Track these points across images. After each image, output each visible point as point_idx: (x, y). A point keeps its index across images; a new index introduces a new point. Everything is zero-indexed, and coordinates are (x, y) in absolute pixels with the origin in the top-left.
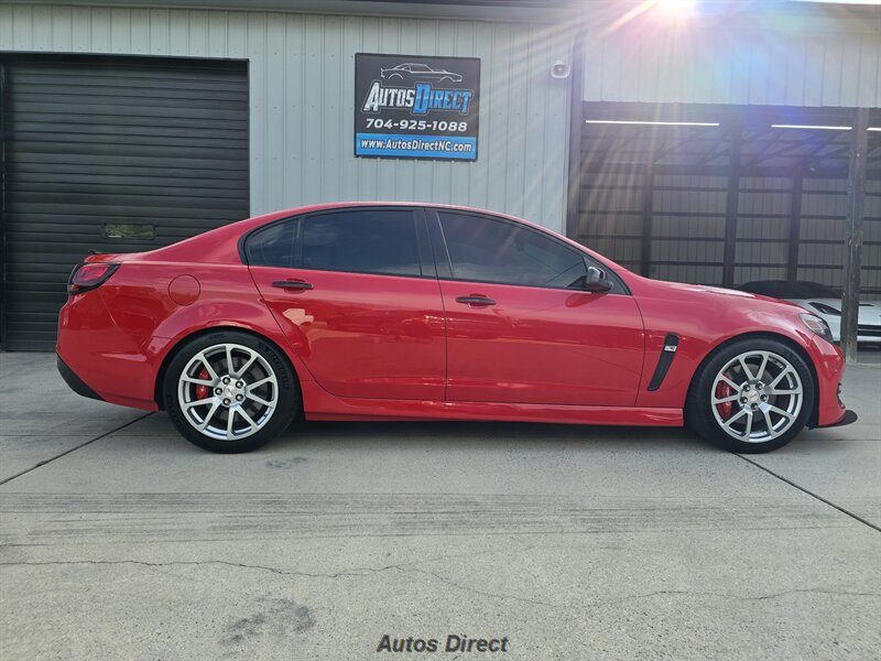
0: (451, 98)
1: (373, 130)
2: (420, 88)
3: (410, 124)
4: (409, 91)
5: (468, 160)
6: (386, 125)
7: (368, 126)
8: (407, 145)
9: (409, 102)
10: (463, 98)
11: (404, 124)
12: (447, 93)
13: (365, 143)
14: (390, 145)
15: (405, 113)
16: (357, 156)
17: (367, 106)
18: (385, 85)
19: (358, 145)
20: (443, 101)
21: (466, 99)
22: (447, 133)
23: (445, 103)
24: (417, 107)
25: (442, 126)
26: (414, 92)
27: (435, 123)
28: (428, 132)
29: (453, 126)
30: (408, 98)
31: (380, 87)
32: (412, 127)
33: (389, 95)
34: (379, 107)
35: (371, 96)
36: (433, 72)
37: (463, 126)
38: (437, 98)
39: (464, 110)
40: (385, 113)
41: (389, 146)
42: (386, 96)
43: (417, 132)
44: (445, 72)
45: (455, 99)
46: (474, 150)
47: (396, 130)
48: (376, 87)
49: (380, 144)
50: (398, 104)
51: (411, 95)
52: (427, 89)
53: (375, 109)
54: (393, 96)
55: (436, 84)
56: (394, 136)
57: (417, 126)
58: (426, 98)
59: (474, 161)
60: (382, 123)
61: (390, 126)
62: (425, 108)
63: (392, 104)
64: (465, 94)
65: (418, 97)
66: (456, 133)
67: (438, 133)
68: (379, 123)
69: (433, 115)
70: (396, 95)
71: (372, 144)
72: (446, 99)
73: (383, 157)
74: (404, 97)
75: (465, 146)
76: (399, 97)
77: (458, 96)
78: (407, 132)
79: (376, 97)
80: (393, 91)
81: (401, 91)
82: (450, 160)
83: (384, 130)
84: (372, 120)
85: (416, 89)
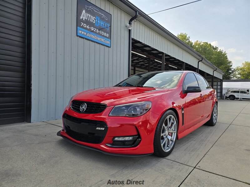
1: (83, 27)
2: (97, 17)
3: (94, 29)
4: (94, 17)
5: (108, 47)
6: (87, 27)
7: (82, 25)
8: (94, 37)
9: (94, 21)
10: (108, 26)
11: (92, 29)
12: (104, 22)
13: (80, 32)
15: (93, 25)
16: (78, 36)
17: (81, 17)
18: (87, 12)
19: (78, 32)
20: (103, 24)
22: (103, 36)
23: (103, 26)
25: (102, 33)
27: (101, 31)
28: (99, 34)
29: (105, 34)
30: (94, 20)
31: (85, 12)
33: (88, 16)
34: (85, 19)
35: (82, 14)
36: (100, 13)
38: (101, 23)
39: (108, 30)
40: (87, 22)
41: (88, 35)
42: (87, 16)
43: (96, 33)
44: (103, 15)
46: (110, 44)
47: (90, 30)
49: (85, 33)
50: (91, 21)
52: (99, 19)
53: (84, 19)
56: (90, 32)
57: (96, 31)
58: (98, 22)
59: (110, 47)
61: (88, 28)
62: (98, 25)
63: (89, 20)
65: (96, 21)
66: (106, 37)
67: (101, 35)
68: (85, 25)
69: (100, 28)
70: (90, 17)
71: (83, 33)
73: (86, 39)
74: (92, 19)
75: (108, 42)
76: (91, 18)
77: (106, 25)
78: (93, 31)
79: (84, 15)
81: (92, 16)
82: (104, 45)
84: (83, 24)
85: (95, 17)
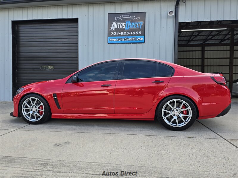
0: (136, 24)
1: (113, 36)
2: (127, 22)
3: (124, 33)
4: (124, 23)
5: (142, 43)
8: (123, 39)
9: (124, 27)
10: (140, 24)
11: (122, 33)
13: (111, 40)
14: (118, 40)
15: (123, 30)
16: (109, 44)
17: (111, 29)
18: (117, 22)
19: (109, 40)
20: (134, 26)
21: (141, 25)
22: (135, 35)
23: (135, 26)
24: (126, 28)
25: (134, 33)
26: (125, 24)
27: (132, 32)
28: (130, 35)
29: (137, 33)
31: (115, 23)
32: (124, 34)
33: (118, 25)
34: (115, 29)
35: (113, 26)
36: (131, 17)
37: (140, 33)
38: (132, 25)
39: (140, 28)
40: (117, 30)
43: (126, 35)
44: (135, 17)
45: (138, 25)
46: (144, 40)
47: (120, 35)
48: (114, 23)
49: (115, 40)
50: (120, 27)
51: (124, 24)
52: (129, 22)
53: (114, 29)
54: (119, 25)
55: (132, 21)
56: (119, 37)
57: (126, 34)
58: (129, 25)
59: (144, 43)
60: (116, 33)
61: (118, 34)
62: (128, 28)
63: (118, 28)
64: (141, 23)
65: (127, 25)
66: (138, 35)
67: (132, 35)
68: (115, 34)
69: (131, 30)
70: (120, 25)
71: (113, 40)
72: (135, 25)
73: (116, 43)
74: (122, 25)
75: (141, 39)
76: (121, 25)
77: (139, 24)
78: (123, 35)
79: (114, 26)
80: (119, 24)
81: (121, 23)
82: (136, 43)
83: (116, 35)
84: (113, 33)
85: (126, 23)
